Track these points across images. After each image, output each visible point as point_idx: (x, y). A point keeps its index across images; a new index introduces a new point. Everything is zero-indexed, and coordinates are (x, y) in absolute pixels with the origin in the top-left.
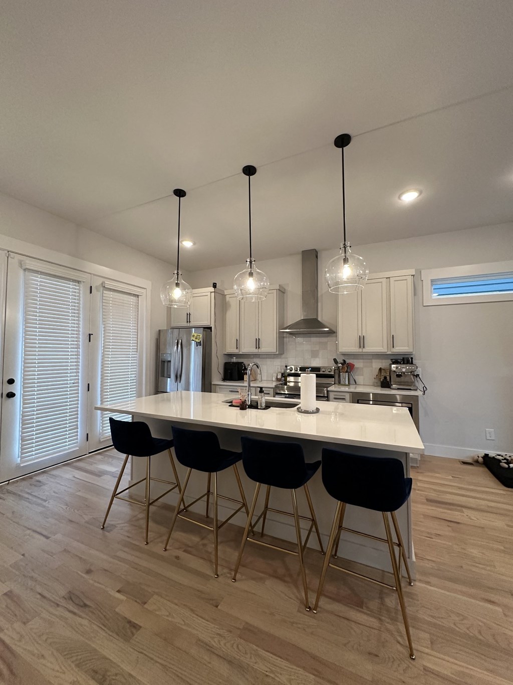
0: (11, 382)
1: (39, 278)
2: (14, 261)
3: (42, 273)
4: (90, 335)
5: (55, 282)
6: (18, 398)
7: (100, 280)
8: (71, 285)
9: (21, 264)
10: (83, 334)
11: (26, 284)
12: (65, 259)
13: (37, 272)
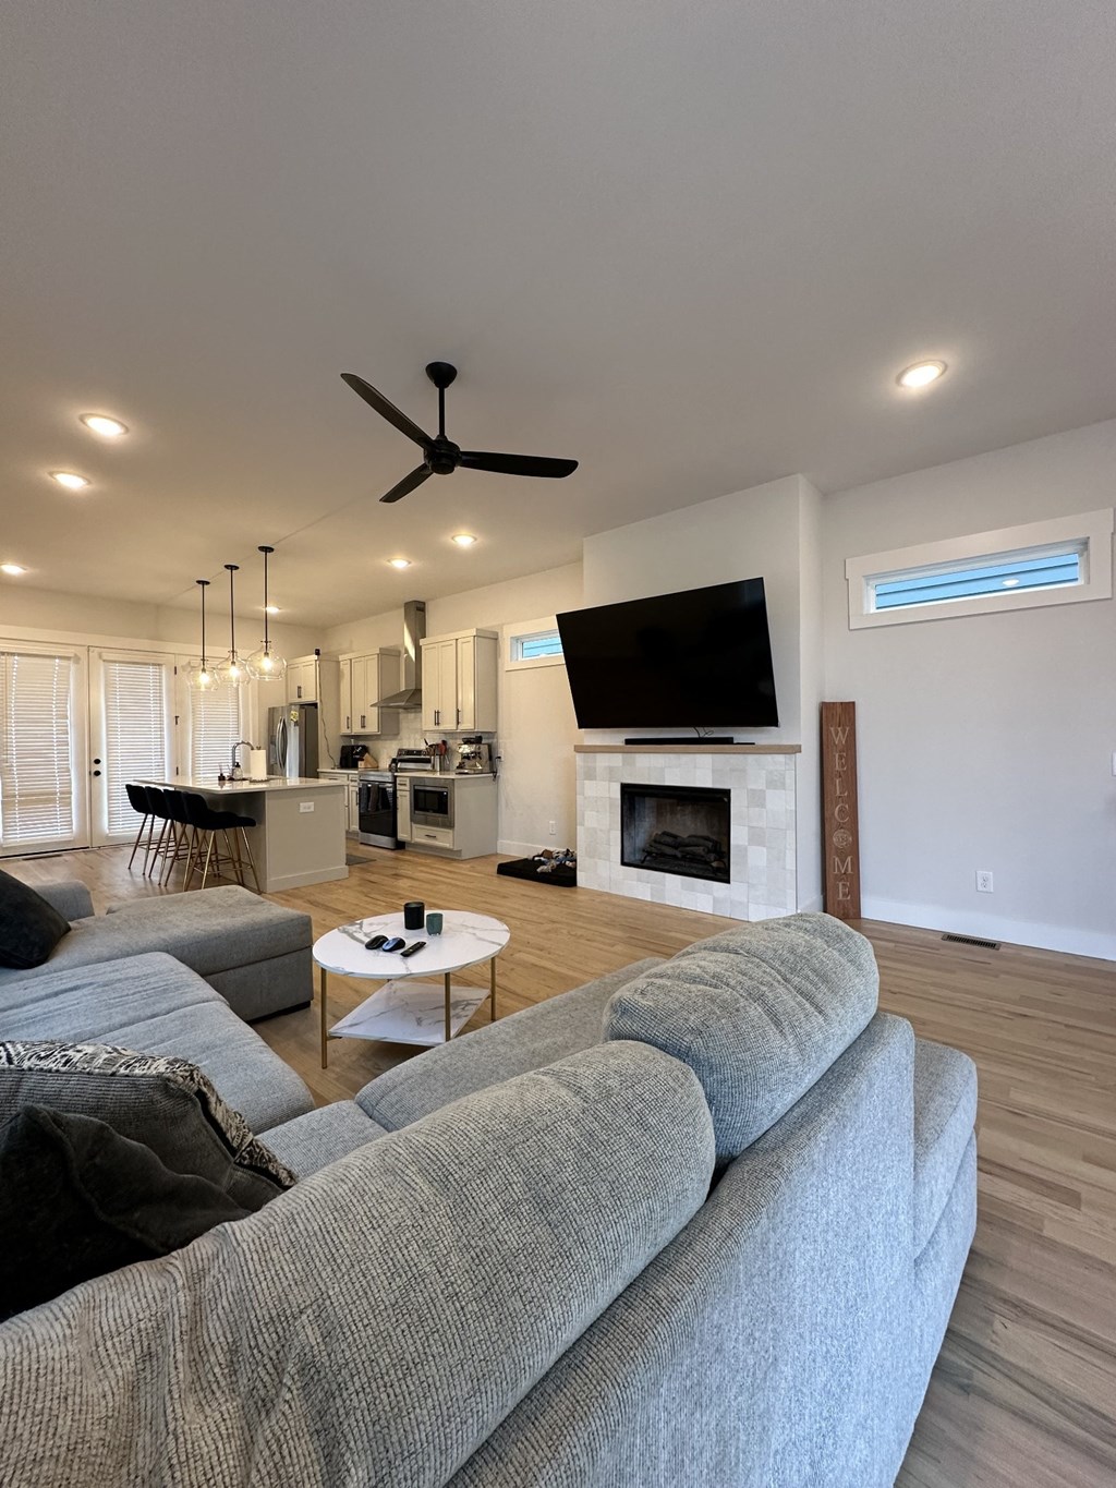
0: (97, 762)
1: (117, 667)
2: (94, 654)
3: (120, 662)
4: (177, 717)
5: (133, 668)
6: (104, 776)
7: (187, 659)
8: (151, 669)
9: (100, 657)
10: (168, 716)
11: (106, 673)
12: (145, 644)
13: (115, 662)
